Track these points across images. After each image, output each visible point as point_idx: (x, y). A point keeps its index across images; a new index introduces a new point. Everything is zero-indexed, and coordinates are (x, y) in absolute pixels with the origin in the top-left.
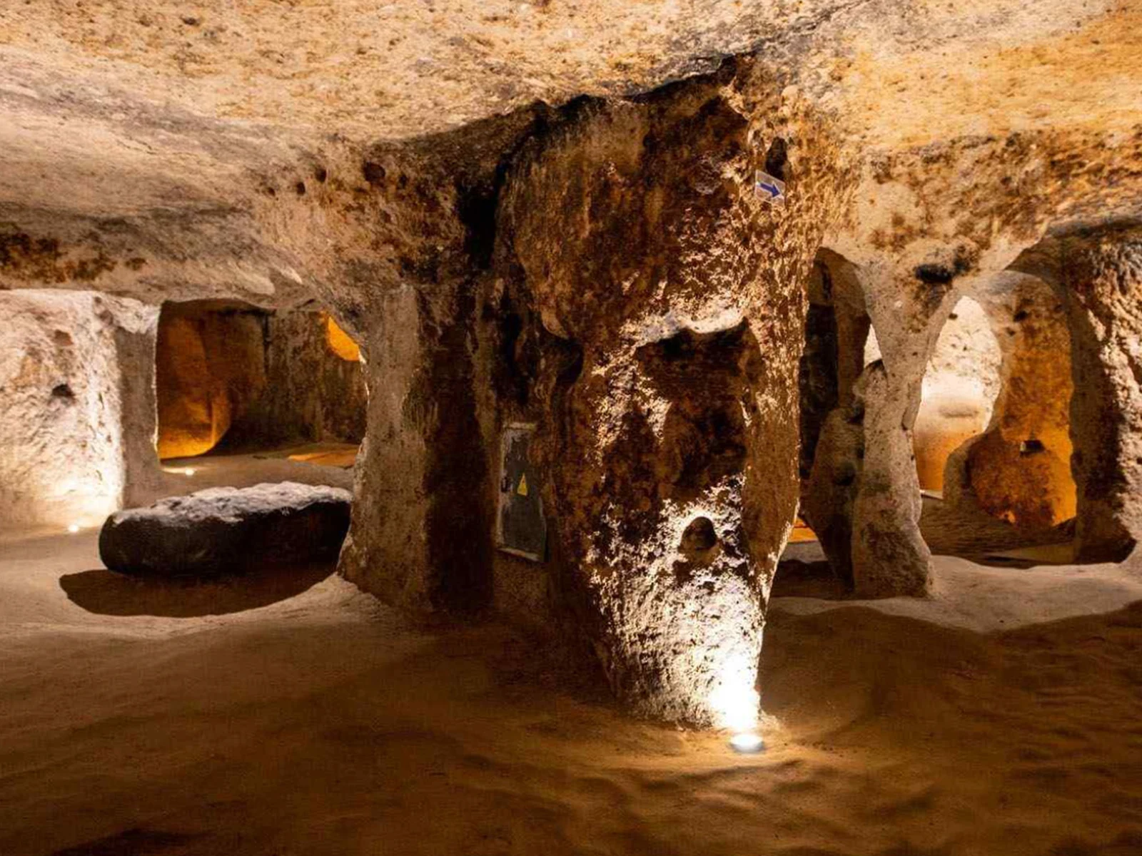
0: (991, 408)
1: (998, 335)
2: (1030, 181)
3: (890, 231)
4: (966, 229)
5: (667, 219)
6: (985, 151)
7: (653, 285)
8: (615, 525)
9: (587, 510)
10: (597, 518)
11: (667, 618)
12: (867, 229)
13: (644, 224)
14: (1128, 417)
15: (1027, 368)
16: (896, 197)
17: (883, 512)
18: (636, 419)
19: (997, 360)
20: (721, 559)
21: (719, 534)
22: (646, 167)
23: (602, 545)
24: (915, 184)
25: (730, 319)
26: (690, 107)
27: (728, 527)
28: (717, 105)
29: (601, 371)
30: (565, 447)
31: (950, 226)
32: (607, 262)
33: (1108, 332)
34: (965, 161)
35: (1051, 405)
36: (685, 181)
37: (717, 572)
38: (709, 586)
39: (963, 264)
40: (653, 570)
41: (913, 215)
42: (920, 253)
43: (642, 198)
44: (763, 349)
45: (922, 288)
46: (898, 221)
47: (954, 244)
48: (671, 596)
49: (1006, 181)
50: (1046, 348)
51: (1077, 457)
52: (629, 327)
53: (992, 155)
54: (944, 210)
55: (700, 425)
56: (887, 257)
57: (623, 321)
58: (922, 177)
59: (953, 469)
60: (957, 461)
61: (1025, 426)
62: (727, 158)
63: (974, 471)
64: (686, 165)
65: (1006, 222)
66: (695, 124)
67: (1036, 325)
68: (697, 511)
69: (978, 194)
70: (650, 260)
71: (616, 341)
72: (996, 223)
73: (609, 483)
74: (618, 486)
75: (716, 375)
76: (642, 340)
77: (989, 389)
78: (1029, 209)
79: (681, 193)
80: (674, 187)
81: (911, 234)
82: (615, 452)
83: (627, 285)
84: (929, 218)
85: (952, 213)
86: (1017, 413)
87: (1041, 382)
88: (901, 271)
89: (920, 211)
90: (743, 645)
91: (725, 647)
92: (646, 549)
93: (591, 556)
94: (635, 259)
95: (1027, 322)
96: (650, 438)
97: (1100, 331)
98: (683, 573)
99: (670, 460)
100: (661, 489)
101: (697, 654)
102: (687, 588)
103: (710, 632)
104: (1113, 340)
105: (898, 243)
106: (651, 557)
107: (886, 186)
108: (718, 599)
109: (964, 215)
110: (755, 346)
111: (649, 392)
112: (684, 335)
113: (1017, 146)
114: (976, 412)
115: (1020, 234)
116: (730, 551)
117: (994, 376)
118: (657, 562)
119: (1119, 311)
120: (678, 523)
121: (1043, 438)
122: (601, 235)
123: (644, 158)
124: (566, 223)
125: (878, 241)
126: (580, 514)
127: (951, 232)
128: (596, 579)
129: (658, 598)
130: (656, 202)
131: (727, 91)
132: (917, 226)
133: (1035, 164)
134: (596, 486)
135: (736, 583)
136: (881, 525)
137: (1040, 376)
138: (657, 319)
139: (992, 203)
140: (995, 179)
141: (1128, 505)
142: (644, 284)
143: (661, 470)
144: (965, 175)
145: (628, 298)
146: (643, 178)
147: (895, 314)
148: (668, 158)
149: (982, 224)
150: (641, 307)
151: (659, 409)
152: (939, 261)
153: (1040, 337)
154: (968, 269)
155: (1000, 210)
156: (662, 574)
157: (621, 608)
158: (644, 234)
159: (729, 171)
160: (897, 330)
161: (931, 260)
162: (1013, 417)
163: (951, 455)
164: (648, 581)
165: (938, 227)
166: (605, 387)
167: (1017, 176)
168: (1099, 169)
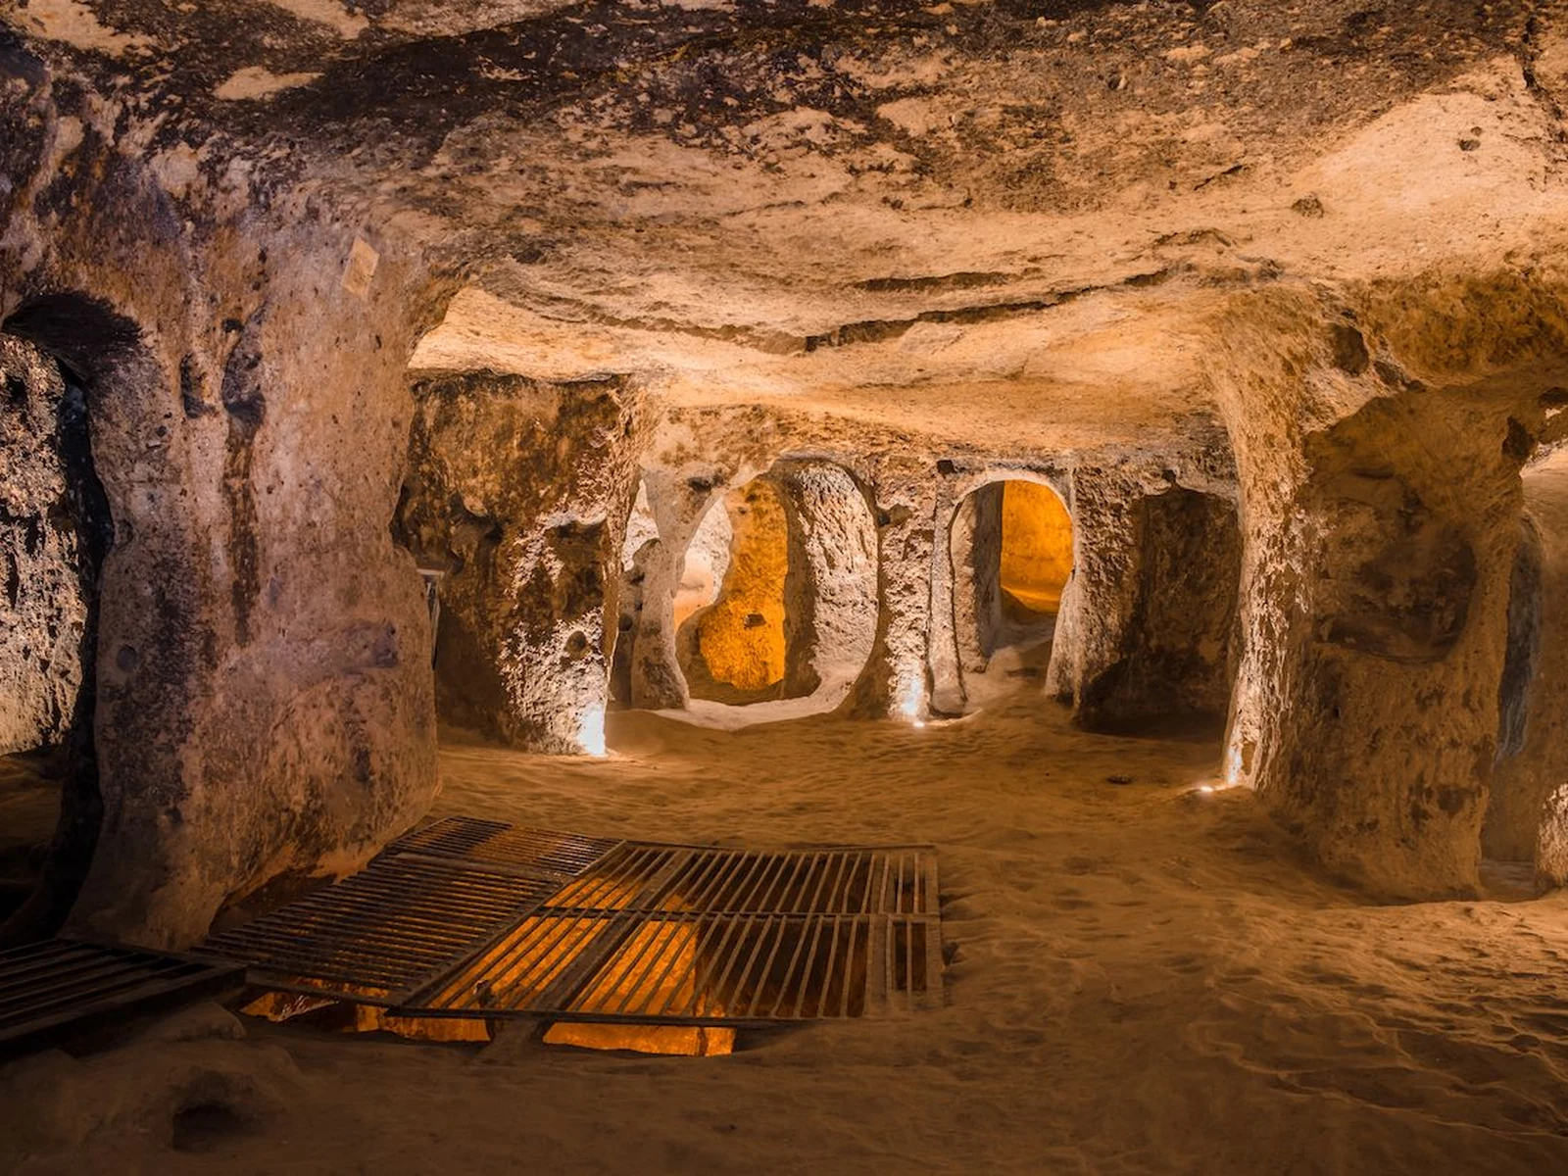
0: (719, 582)
1: (730, 513)
2: (765, 434)
3: (674, 454)
4: (724, 459)
5: (571, 458)
6: (739, 412)
7: (560, 494)
8: (523, 635)
9: (503, 626)
10: (511, 630)
11: (554, 691)
12: (659, 450)
13: (555, 459)
14: (822, 592)
15: (754, 546)
16: (680, 434)
17: (655, 649)
18: (541, 572)
19: (728, 533)
20: (590, 655)
21: (590, 641)
22: (560, 424)
23: (513, 648)
24: (694, 427)
25: (601, 517)
26: (590, 395)
27: (595, 637)
28: (605, 398)
29: (521, 542)
30: (486, 586)
31: (714, 456)
32: (529, 476)
33: (812, 529)
34: (727, 416)
35: (773, 582)
36: (584, 437)
37: (587, 663)
38: (582, 671)
39: (719, 480)
40: (547, 662)
41: (691, 445)
42: (693, 469)
43: (556, 443)
44: (611, 534)
45: (692, 494)
46: (681, 448)
47: (715, 467)
48: (557, 677)
49: (750, 432)
50: (773, 529)
51: (787, 622)
52: (542, 517)
53: (744, 415)
54: (712, 445)
55: (578, 577)
56: (670, 470)
57: (538, 513)
58: (699, 423)
59: (684, 638)
60: (687, 630)
61: (750, 600)
62: (610, 429)
63: (702, 641)
64: (585, 428)
65: (749, 458)
66: (594, 406)
67: (764, 507)
68: (578, 628)
69: (733, 438)
70: (558, 480)
71: (532, 524)
72: (743, 457)
73: (520, 609)
74: (526, 611)
75: (588, 549)
76: (549, 526)
77: (717, 562)
78: (763, 452)
79: (581, 444)
80: (576, 440)
81: (688, 457)
82: (525, 591)
83: (542, 492)
84: (701, 449)
85: (716, 448)
86: (744, 588)
87: (766, 560)
88: (679, 480)
89: (696, 443)
90: (599, 706)
91: (590, 706)
92: (543, 649)
93: (504, 654)
94: (548, 476)
95: (756, 504)
96: (549, 584)
97: (807, 529)
98: (566, 663)
99: (561, 596)
100: (555, 615)
101: (571, 711)
102: (568, 672)
103: (581, 698)
104: (815, 535)
105: (679, 462)
106: (547, 654)
107: (676, 426)
108: (588, 678)
109: (724, 450)
110: (608, 533)
111: (552, 556)
112: (574, 524)
113: (759, 413)
114: (702, 586)
115: (757, 466)
116: (595, 651)
117: (724, 550)
118: (550, 657)
119: (819, 515)
120: (565, 634)
121: (764, 613)
122: (526, 460)
123: (558, 420)
124: (498, 447)
125: (666, 459)
126: (498, 629)
127: (714, 459)
128: (507, 669)
129: (549, 679)
130: (564, 446)
131: (612, 393)
132: (692, 453)
133: (769, 423)
134: (511, 611)
135: (596, 668)
136: (653, 659)
137: (764, 555)
138: (559, 514)
139: (741, 445)
140: (744, 430)
141: (819, 655)
142: (553, 493)
143: (555, 602)
144: (726, 424)
145: (542, 500)
146: (558, 430)
147: (672, 509)
148: (573, 422)
149: (734, 457)
150: (551, 506)
151: (557, 567)
152: (704, 475)
153: (767, 518)
154: (722, 483)
155: (745, 450)
156: (553, 664)
157: (522, 686)
158: (555, 463)
159: (610, 436)
160: (673, 520)
161: (699, 475)
162: (740, 591)
163: (683, 624)
164: (543, 668)
165: (706, 455)
166: (523, 551)
167: (758, 429)
168: (806, 433)
